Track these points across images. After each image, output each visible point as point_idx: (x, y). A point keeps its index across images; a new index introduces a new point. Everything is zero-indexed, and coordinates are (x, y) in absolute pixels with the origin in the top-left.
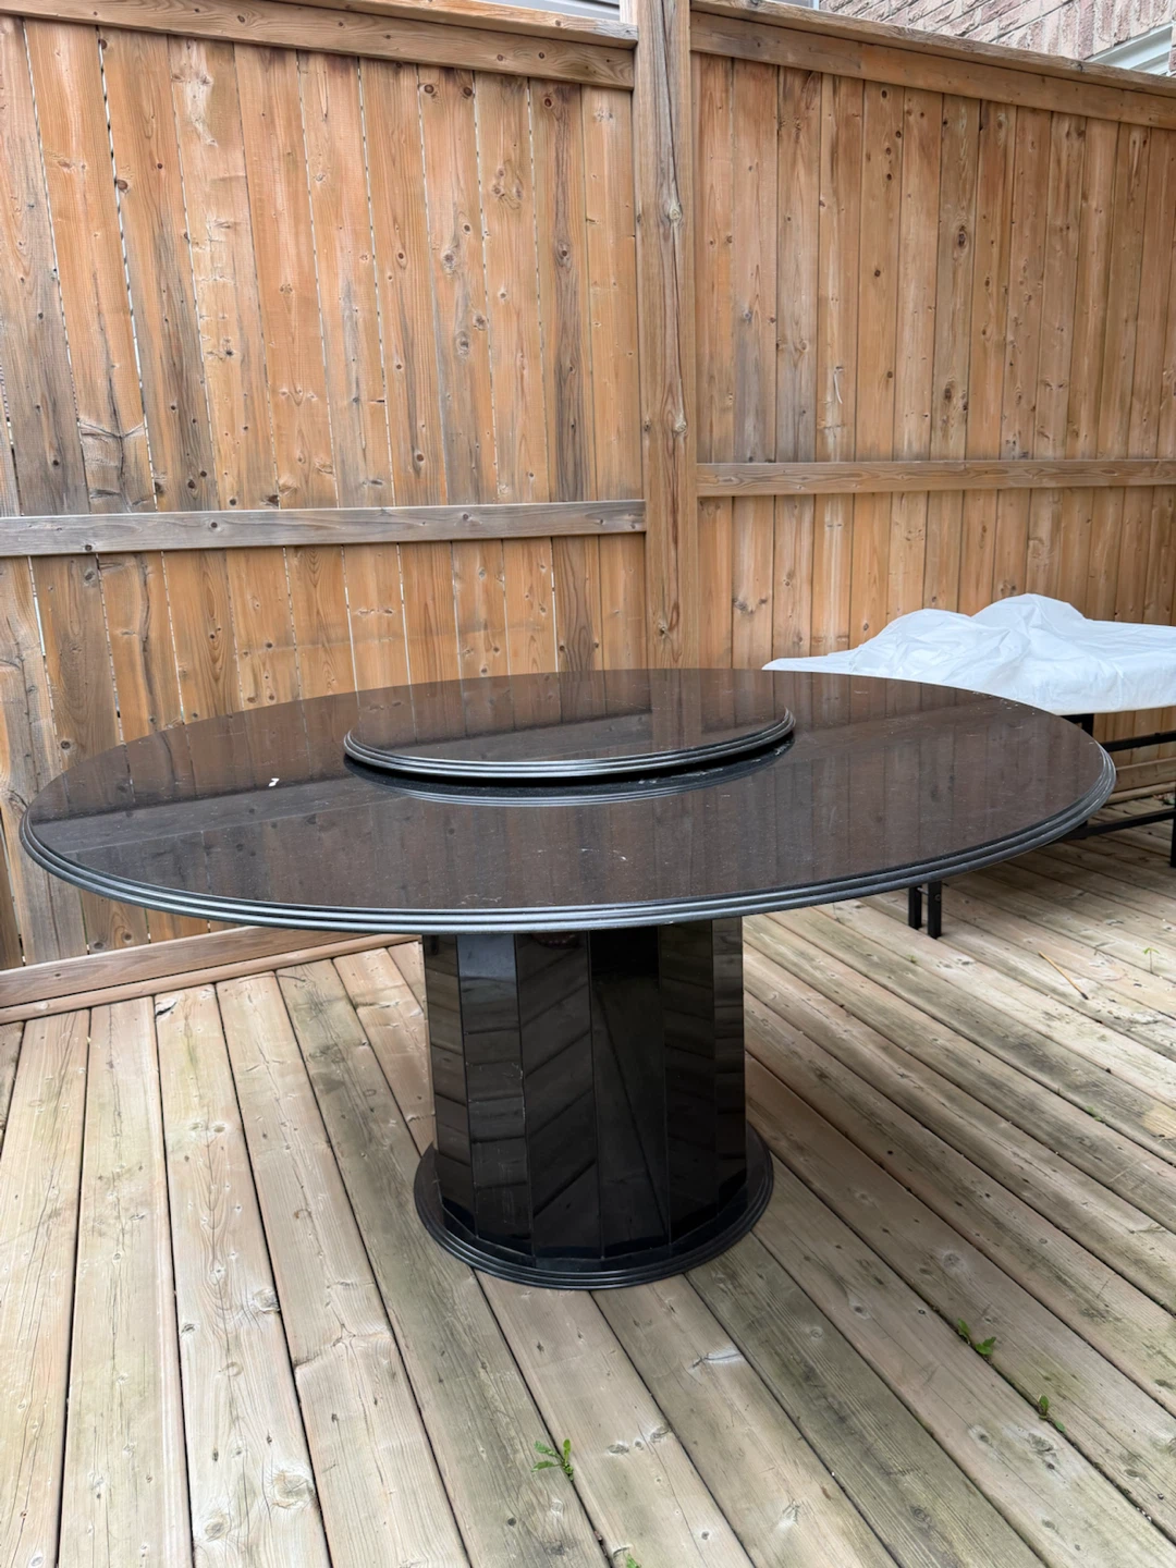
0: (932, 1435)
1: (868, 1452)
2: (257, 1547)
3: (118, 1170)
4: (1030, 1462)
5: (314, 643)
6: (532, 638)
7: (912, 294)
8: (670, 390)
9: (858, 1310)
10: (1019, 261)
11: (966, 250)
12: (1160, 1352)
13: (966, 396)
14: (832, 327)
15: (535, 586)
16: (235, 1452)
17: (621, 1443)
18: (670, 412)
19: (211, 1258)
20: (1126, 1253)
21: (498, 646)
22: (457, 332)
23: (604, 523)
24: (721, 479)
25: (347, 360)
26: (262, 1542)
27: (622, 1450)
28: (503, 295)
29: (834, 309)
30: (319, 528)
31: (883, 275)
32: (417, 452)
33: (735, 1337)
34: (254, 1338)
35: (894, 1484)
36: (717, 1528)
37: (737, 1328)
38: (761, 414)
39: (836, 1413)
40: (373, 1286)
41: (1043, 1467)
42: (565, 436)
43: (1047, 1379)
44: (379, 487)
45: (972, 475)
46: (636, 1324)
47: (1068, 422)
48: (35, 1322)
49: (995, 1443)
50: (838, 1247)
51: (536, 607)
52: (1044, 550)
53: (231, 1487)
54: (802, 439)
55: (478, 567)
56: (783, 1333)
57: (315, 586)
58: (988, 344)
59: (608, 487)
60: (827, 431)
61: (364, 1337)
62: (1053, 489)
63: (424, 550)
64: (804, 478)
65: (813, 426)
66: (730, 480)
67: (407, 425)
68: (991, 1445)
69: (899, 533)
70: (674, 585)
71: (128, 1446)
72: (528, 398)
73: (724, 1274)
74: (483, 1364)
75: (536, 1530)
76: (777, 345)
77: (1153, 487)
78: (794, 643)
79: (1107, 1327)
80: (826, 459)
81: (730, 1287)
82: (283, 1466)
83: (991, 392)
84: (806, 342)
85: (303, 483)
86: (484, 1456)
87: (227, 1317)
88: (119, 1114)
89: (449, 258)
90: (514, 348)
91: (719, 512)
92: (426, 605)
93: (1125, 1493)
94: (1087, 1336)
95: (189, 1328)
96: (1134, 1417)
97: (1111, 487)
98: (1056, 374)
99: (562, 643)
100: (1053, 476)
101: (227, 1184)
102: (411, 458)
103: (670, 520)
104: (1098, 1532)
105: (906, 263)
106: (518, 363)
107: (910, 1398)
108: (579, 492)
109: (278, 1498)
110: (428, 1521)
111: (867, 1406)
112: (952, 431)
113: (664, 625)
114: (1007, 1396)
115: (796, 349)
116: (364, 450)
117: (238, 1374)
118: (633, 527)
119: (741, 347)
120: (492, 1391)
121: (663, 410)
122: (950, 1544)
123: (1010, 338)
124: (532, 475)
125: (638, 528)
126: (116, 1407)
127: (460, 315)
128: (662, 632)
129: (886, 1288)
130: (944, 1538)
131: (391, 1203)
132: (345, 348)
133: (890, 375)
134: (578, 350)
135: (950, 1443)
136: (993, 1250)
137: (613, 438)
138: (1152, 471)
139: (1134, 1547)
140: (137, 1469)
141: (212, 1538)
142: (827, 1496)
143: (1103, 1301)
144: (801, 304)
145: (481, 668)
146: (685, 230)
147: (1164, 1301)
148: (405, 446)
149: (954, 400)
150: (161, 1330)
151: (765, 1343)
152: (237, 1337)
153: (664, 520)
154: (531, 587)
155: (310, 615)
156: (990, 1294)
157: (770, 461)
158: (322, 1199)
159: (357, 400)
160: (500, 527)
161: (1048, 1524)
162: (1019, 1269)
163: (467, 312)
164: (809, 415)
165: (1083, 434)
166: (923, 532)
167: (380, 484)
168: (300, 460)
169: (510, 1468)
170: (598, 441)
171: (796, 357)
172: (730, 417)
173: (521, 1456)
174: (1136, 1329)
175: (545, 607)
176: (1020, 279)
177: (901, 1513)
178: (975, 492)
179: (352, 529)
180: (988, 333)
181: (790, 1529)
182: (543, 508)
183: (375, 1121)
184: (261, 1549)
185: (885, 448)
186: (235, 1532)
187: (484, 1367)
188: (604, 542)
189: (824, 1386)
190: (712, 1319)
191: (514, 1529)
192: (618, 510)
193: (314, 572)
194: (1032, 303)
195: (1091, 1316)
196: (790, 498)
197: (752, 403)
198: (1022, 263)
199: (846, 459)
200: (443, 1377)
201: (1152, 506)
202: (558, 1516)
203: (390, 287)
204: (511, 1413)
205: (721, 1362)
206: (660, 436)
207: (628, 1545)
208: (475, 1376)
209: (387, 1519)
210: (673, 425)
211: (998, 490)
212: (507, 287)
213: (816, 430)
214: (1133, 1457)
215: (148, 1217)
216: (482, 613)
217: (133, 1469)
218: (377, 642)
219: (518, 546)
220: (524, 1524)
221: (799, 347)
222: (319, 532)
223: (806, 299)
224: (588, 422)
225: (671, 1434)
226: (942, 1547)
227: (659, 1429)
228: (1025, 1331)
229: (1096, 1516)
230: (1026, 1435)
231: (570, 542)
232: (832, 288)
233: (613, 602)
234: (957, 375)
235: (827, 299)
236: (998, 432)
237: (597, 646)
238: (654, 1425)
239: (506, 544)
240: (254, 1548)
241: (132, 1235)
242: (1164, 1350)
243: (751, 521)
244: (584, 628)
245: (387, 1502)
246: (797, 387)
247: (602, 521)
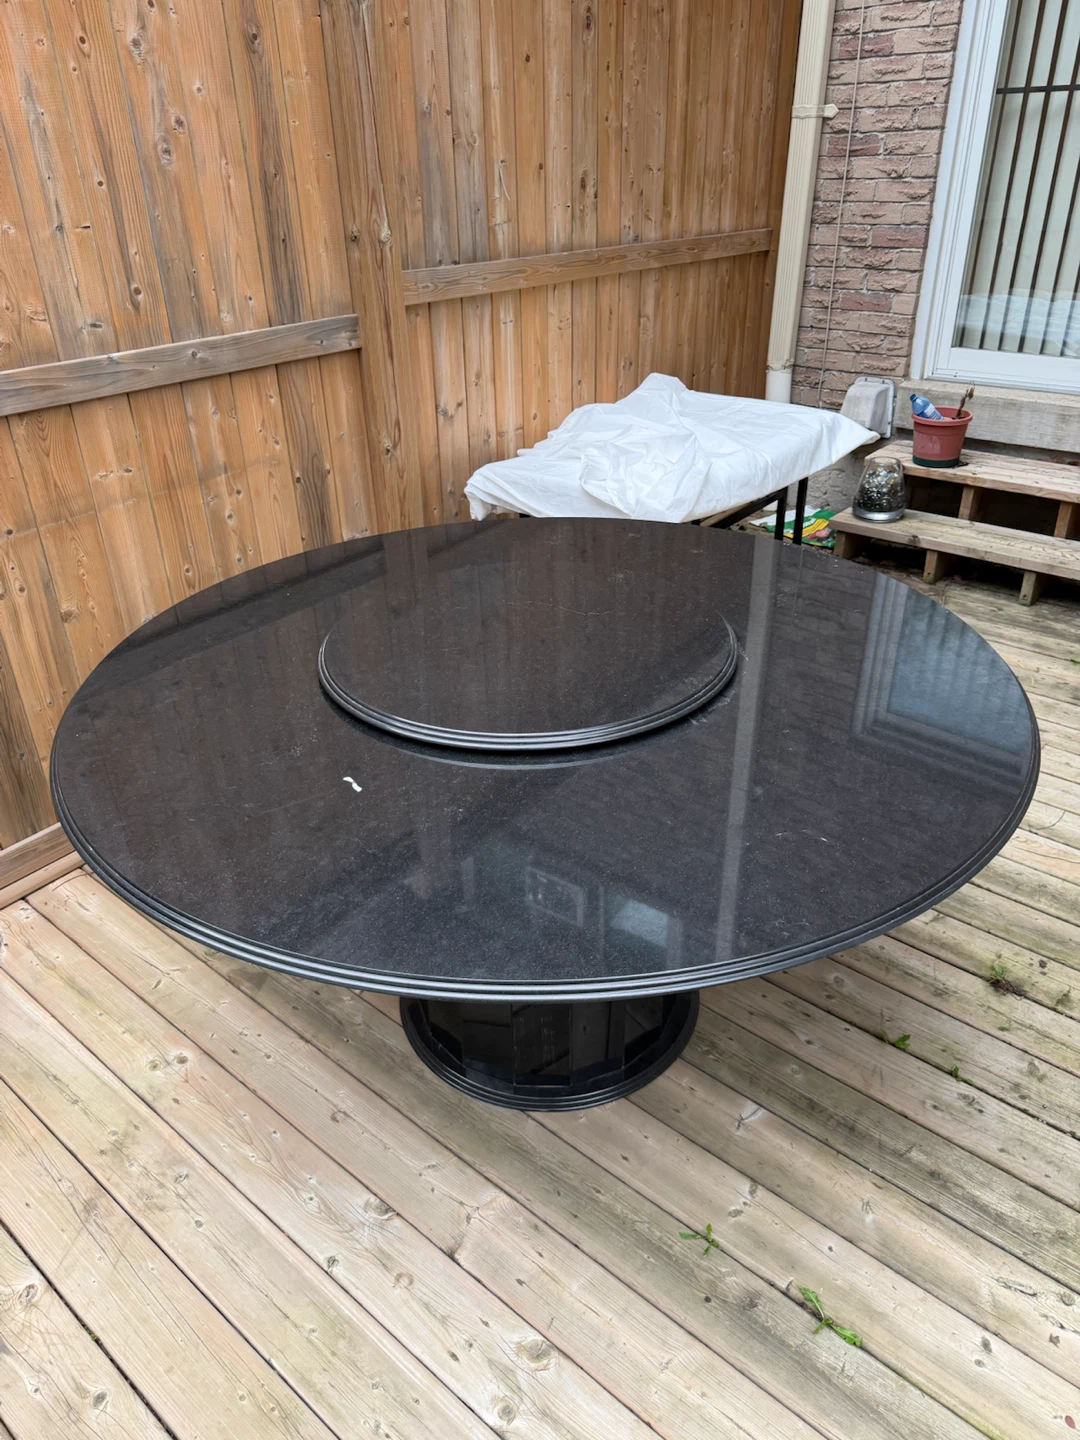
0: (906, 1117)
1: (881, 1146)
2: (548, 1408)
3: (114, 1138)
4: (969, 1113)
5: (56, 519)
6: (270, 473)
7: (555, 79)
8: (374, 197)
9: (809, 1042)
10: (630, 45)
11: (592, 33)
12: (989, 1008)
13: (596, 184)
14: (495, 119)
15: (266, 417)
16: (467, 1346)
17: (734, 1208)
18: (375, 220)
19: (292, 1190)
20: (932, 941)
21: (240, 488)
22: (157, 137)
23: (324, 343)
24: (420, 285)
25: (41, 178)
26: (549, 1404)
27: (738, 1213)
28: (199, 90)
29: (496, 96)
30: (44, 389)
31: (532, 59)
32: (134, 286)
33: (747, 1094)
34: (398, 1245)
35: (909, 1161)
36: (832, 1240)
37: (743, 1086)
38: (446, 213)
39: (846, 1126)
40: (455, 1158)
41: (976, 1112)
42: (277, 251)
43: (944, 1051)
44: (99, 330)
45: (603, 262)
46: (678, 1111)
47: (664, 204)
48: (178, 1318)
49: (944, 1108)
50: (764, 996)
51: (271, 441)
52: (650, 325)
53: (490, 1376)
54: (478, 238)
55: (210, 407)
56: (774, 1079)
57: (48, 455)
58: (610, 131)
59: (322, 303)
60: (497, 228)
61: (487, 1205)
62: (655, 269)
63: (155, 397)
64: (485, 279)
65: (485, 225)
66: (428, 287)
67: (119, 257)
68: (942, 1111)
69: (553, 323)
70: (393, 402)
71: (373, 1385)
72: (238, 212)
73: (707, 1046)
74: (595, 1189)
75: (727, 1297)
76: (454, 140)
77: (716, 260)
78: (485, 441)
79: (952, 999)
80: (498, 257)
81: (717, 1055)
82: (516, 1338)
83: (613, 181)
84: (476, 135)
85: (16, 337)
86: (651, 1260)
87: (357, 1237)
88: (55, 1077)
89: (136, 43)
90: (217, 153)
91: (418, 319)
92: (165, 456)
93: (1024, 1111)
94: (945, 1010)
95: (332, 1261)
96: (1001, 1058)
97: (691, 263)
98: (656, 161)
99: (298, 475)
100: (656, 257)
101: (242, 1113)
102: (128, 293)
103: (385, 335)
104: (1028, 1143)
105: (549, 47)
106: (224, 172)
107: (880, 1097)
108: (296, 311)
109: (533, 1365)
110: (653, 1328)
111: (859, 1113)
112: (587, 219)
113: (387, 443)
114: (931, 1072)
115: (469, 144)
116: (77, 289)
117: (411, 1282)
118: (351, 345)
119: (423, 143)
120: (619, 1208)
121: (369, 219)
122: (962, 1187)
123: (625, 124)
124: (251, 299)
125: (355, 344)
126: (330, 1357)
127: (157, 115)
128: (388, 451)
129: (814, 1019)
130: (956, 1185)
131: (409, 1078)
132: (37, 164)
133: (541, 167)
134: (279, 154)
135: (920, 1118)
136: (857, 965)
137: (322, 250)
138: (718, 245)
139: (1049, 1145)
140: (398, 1399)
141: (510, 1421)
142: (879, 1188)
143: (940, 981)
144: (469, 94)
145: (227, 514)
146: (373, 13)
147: (972, 969)
148: (120, 280)
149: (588, 189)
150: (307, 1274)
151: (769, 1091)
152: (382, 1251)
153: (380, 335)
154: (263, 421)
155: (47, 489)
156: (875, 1000)
157: (456, 263)
158: (345, 1096)
159: (60, 228)
160: (228, 360)
161: (1002, 1150)
162: (881, 975)
163: (164, 111)
164: (483, 211)
165: (674, 214)
166: (570, 320)
167: (100, 326)
168: (7, 308)
169: (676, 1261)
170: (308, 254)
171: (469, 151)
172: (420, 219)
173: (677, 1248)
174: (969, 996)
175: (278, 439)
176: (631, 64)
177: (925, 1180)
178: (604, 277)
179: (79, 385)
180: (610, 119)
181: (874, 1221)
182: (266, 334)
183: (327, 1003)
184: (553, 1408)
185: (540, 242)
186: (522, 1408)
187: (598, 1192)
188: (324, 363)
189: (826, 1109)
190: (723, 1087)
191: (712, 1304)
192: (332, 329)
193: (44, 440)
194: (640, 87)
195: (940, 995)
196: (473, 298)
197: (437, 205)
198: (632, 48)
199: (512, 255)
200: (576, 1213)
201: (717, 276)
202: (735, 1283)
203: (76, 82)
204: (646, 1219)
205: (752, 1118)
206: (368, 247)
207: (791, 1278)
208: (596, 1202)
209: (625, 1341)
210: (379, 235)
211: (620, 274)
212: (202, 78)
213: (489, 229)
214: (1016, 1087)
215: (191, 1173)
216: (220, 456)
217: (396, 1401)
218: (121, 506)
219: (246, 378)
220: (716, 1297)
221: (471, 141)
222: (48, 393)
223: (473, 87)
224: (297, 236)
225: (760, 1187)
226: (959, 1192)
227: (751, 1187)
228: (911, 1019)
229: (1021, 1134)
230: (955, 1095)
231: (293, 367)
232: (493, 79)
233: (339, 427)
234: (588, 164)
235: (490, 87)
236: (618, 220)
237: (329, 473)
238: (745, 1186)
239: (235, 379)
240: (548, 1411)
241: (193, 1197)
242: (991, 1005)
243: (444, 326)
244: (316, 455)
245: (612, 1327)
246: (472, 183)
247: (322, 342)
